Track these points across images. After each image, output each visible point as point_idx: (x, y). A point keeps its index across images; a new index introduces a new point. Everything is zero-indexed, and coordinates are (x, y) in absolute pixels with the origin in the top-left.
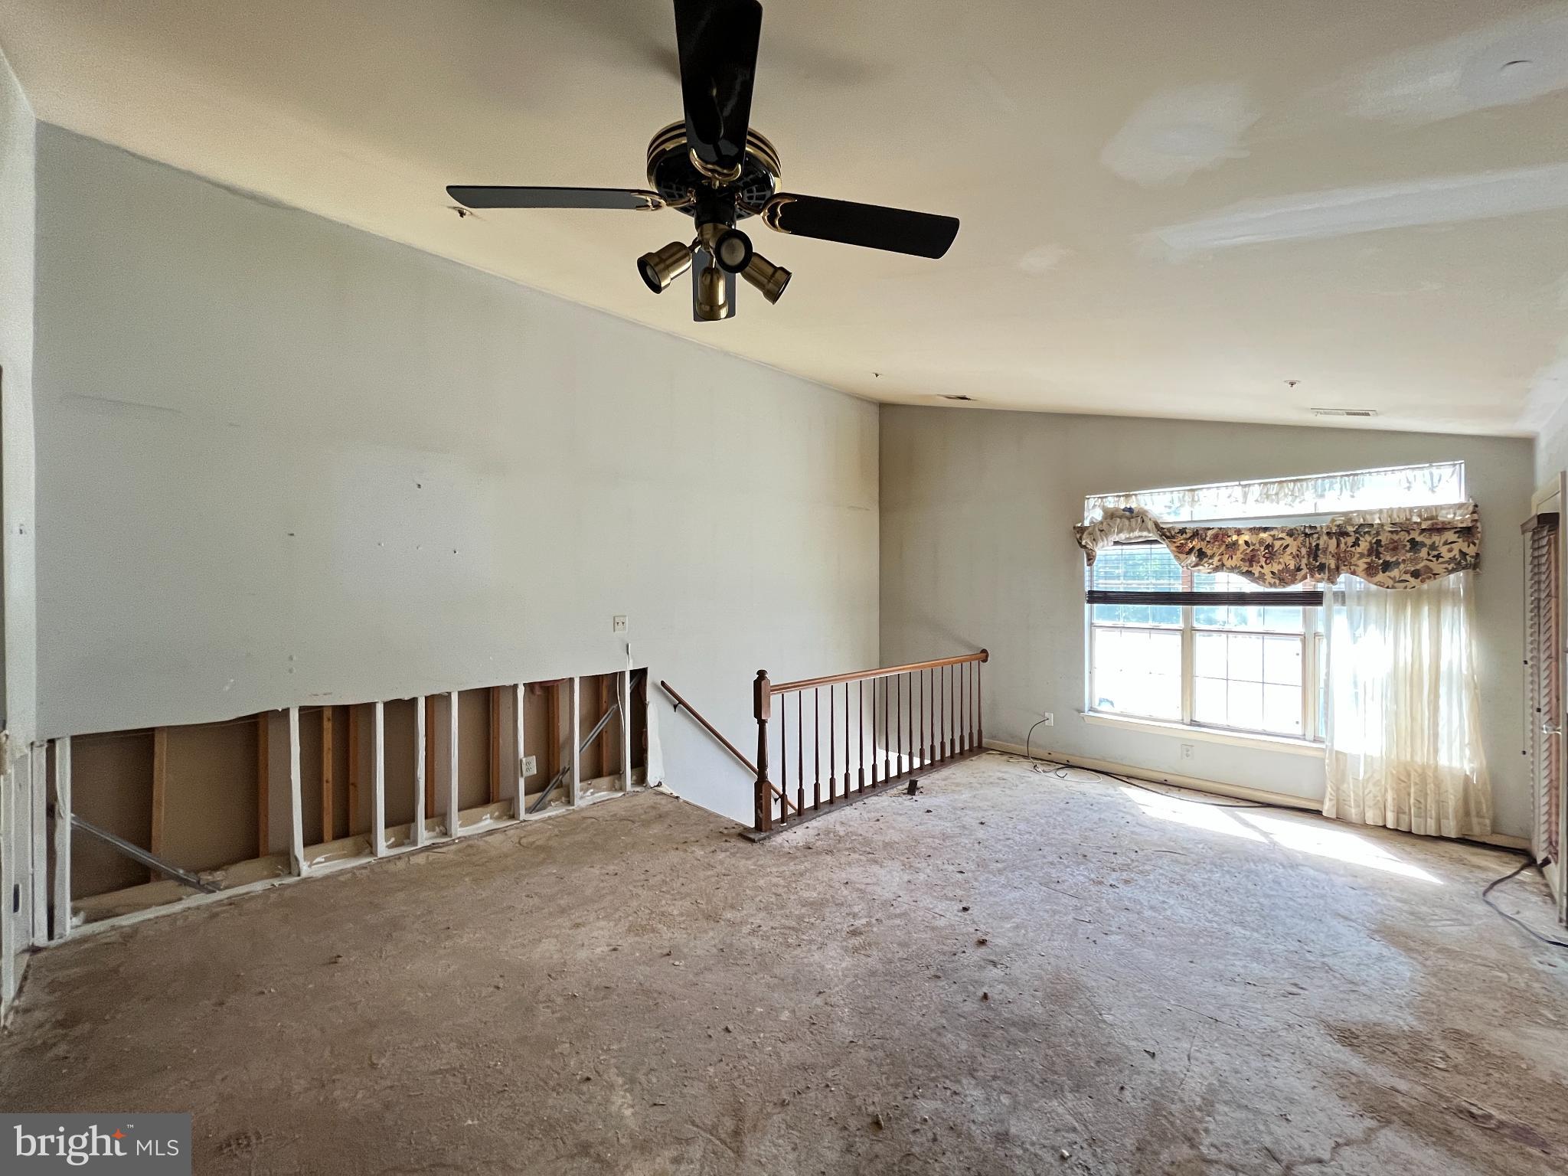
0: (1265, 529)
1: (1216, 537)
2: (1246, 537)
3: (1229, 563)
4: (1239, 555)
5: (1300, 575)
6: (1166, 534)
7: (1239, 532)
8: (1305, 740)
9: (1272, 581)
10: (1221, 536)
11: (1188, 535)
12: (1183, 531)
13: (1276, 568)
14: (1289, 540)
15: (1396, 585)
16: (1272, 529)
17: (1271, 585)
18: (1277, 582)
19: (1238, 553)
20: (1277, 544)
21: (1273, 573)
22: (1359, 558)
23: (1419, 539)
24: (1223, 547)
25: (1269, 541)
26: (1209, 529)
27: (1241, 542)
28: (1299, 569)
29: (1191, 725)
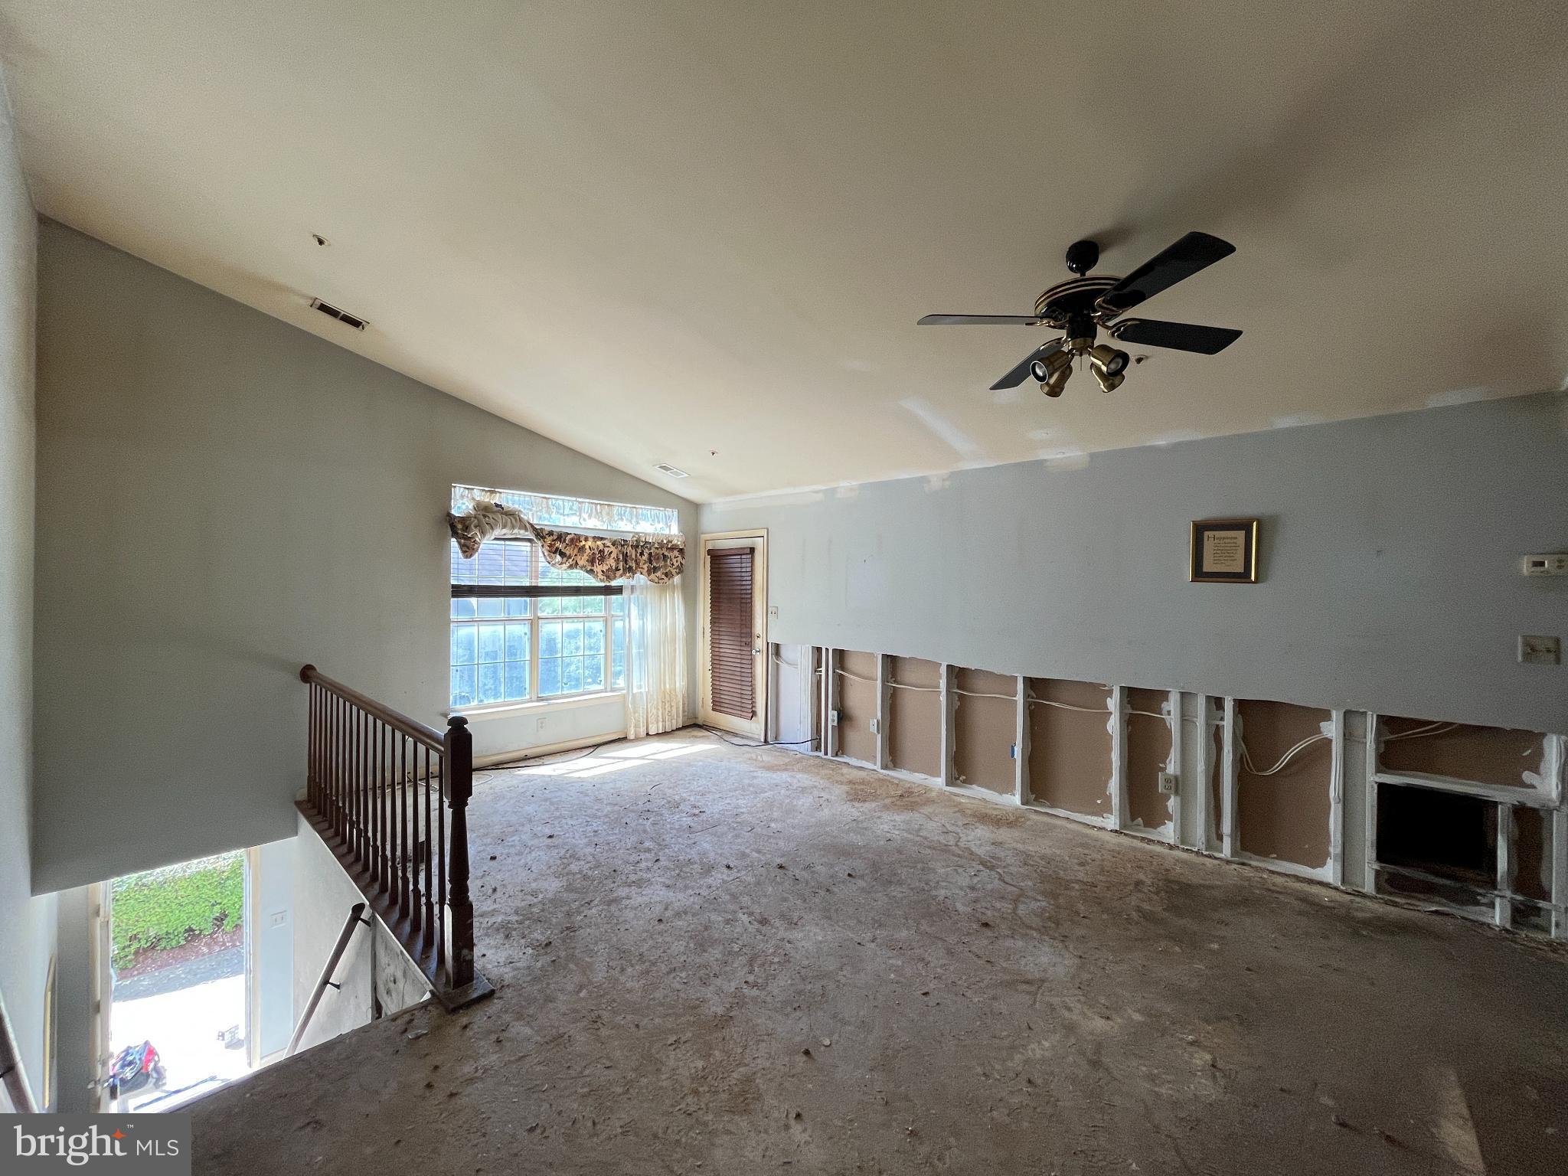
0: (602, 539)
1: (572, 540)
2: (590, 543)
3: (581, 563)
4: (585, 557)
5: (618, 573)
6: (540, 534)
7: (586, 539)
8: (606, 692)
9: (602, 577)
10: (576, 539)
11: (555, 537)
12: (551, 533)
13: (605, 568)
14: (612, 548)
15: (660, 581)
16: (605, 539)
17: (601, 581)
18: (605, 578)
19: (585, 555)
20: (606, 550)
21: (603, 571)
22: (644, 564)
23: (666, 553)
24: (576, 551)
25: (601, 547)
26: (568, 534)
27: (587, 547)
28: (617, 569)
29: (538, 701)
